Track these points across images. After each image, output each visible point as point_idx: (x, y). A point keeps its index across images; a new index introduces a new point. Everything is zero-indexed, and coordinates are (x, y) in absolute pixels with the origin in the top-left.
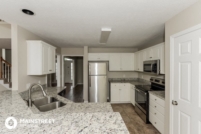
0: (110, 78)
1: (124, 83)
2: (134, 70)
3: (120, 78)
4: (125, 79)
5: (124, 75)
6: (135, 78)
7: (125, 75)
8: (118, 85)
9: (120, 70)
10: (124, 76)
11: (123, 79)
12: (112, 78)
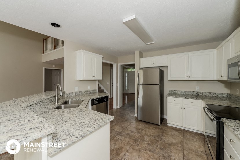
0: (172, 91)
1: (191, 99)
2: (216, 79)
3: (190, 92)
4: (199, 93)
5: (197, 87)
6: (222, 94)
7: (199, 87)
8: (179, 100)
9: (187, 79)
10: (197, 89)
11: (194, 93)
12: (175, 91)
